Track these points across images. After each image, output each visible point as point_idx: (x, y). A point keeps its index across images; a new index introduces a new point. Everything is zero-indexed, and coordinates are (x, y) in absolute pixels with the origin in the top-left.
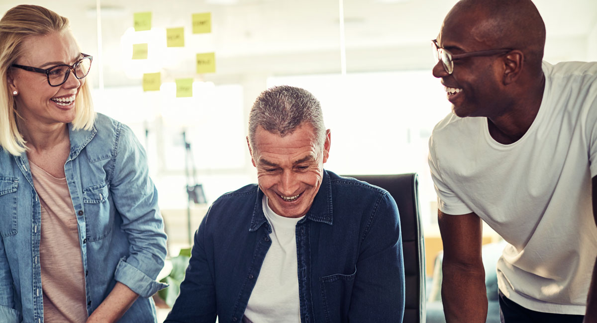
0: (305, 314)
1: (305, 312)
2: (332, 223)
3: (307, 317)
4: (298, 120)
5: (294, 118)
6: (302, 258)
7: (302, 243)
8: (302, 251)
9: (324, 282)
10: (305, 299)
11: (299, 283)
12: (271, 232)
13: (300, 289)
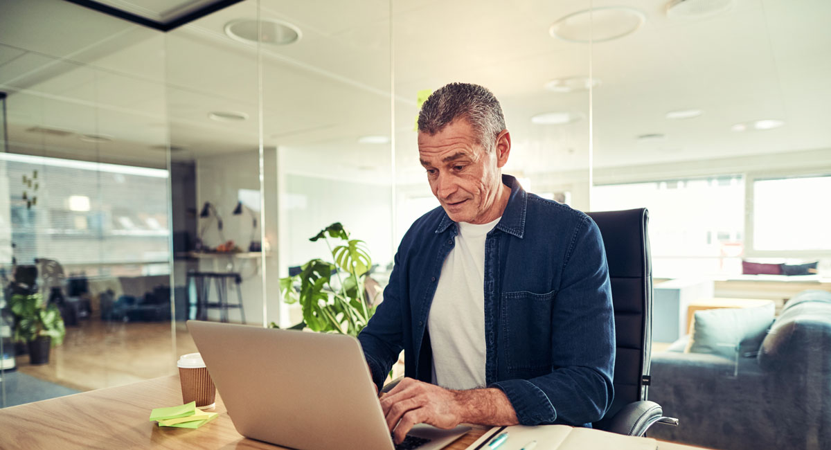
0: (490, 331)
1: (490, 328)
2: (521, 237)
3: (491, 334)
4: (448, 117)
5: (444, 114)
6: (490, 270)
7: (491, 255)
8: (491, 263)
9: (508, 298)
10: (491, 314)
11: (485, 297)
12: (456, 234)
13: (485, 304)
